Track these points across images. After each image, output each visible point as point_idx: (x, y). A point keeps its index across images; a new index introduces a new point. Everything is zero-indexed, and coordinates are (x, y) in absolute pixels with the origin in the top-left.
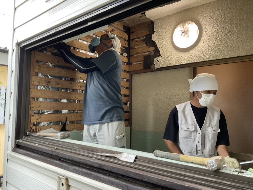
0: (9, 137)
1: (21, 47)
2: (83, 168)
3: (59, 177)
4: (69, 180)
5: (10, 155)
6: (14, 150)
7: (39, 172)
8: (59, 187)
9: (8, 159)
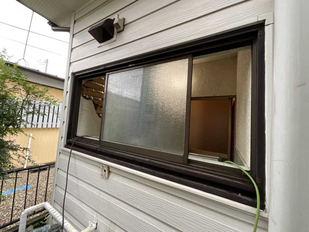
0: (62, 137)
1: (75, 76)
2: (121, 160)
3: (102, 166)
4: (110, 168)
5: (62, 149)
6: (65, 147)
7: (85, 162)
8: (102, 172)
9: (60, 153)
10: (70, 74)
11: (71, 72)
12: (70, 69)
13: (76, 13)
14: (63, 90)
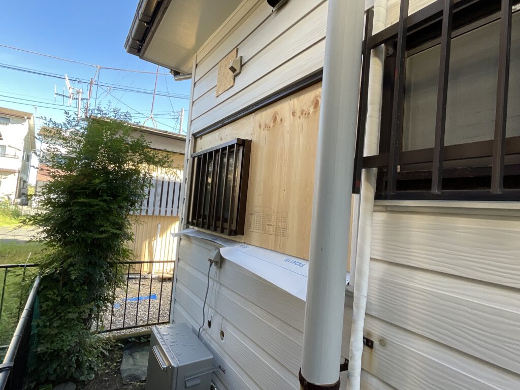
10: (191, 136)
11: (191, 133)
12: (192, 130)
13: (197, 54)
14: (184, 154)
